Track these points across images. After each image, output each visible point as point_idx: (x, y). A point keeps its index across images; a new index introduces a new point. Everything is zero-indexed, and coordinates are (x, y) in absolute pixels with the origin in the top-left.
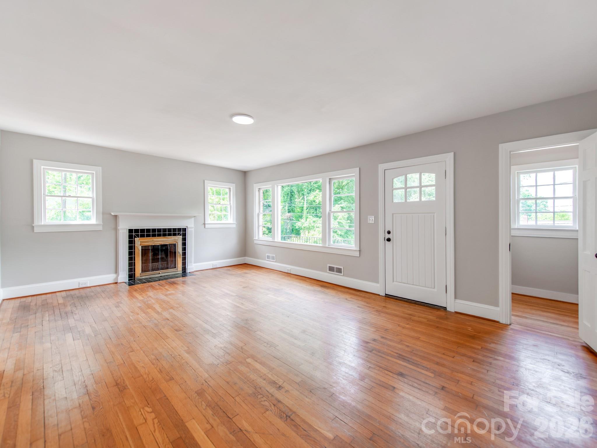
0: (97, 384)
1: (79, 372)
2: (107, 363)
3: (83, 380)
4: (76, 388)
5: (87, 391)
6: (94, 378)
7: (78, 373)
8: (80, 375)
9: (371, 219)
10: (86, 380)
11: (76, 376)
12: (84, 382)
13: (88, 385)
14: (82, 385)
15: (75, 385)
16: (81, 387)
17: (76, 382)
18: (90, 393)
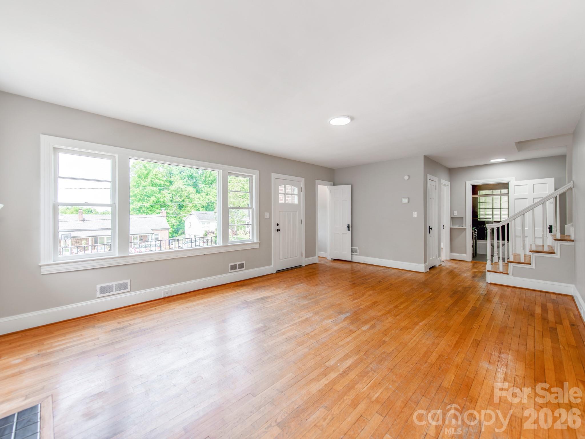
0: (490, 353)
1: (498, 372)
2: (471, 362)
3: (499, 363)
4: (508, 361)
5: (500, 354)
6: (490, 359)
7: (500, 372)
8: (499, 369)
9: (267, 215)
10: (497, 362)
11: (503, 370)
12: (499, 361)
13: (498, 357)
14: (502, 360)
15: (507, 364)
16: (503, 360)
17: (505, 365)
18: (499, 351)
